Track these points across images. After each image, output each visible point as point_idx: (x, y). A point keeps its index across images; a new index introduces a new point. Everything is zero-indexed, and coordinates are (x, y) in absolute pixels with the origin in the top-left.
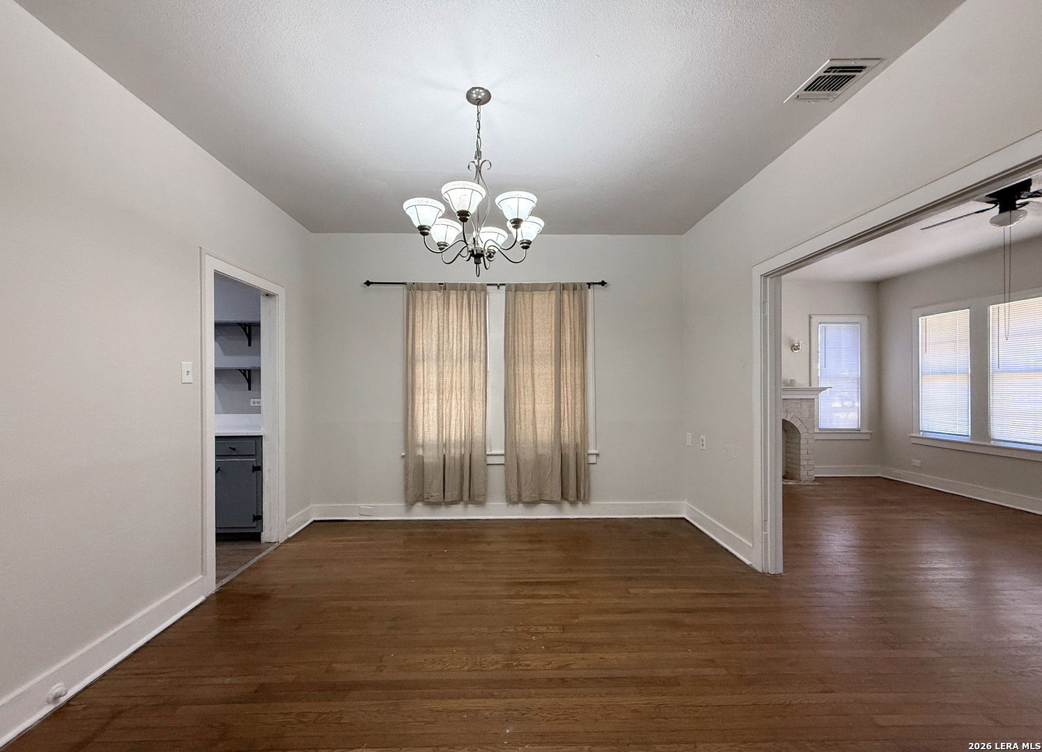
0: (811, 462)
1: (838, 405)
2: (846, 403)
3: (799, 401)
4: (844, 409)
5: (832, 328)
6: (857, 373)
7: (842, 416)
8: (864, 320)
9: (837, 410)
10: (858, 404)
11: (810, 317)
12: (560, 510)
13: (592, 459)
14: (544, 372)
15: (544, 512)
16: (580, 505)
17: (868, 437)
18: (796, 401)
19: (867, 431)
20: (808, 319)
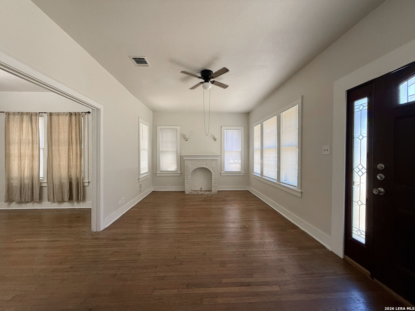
0: (216, 185)
1: (232, 161)
2: (235, 161)
3: (212, 161)
4: (235, 163)
5: (230, 132)
6: (239, 149)
7: (234, 166)
8: (242, 128)
9: (231, 163)
10: (240, 161)
11: (221, 127)
12: (73, 205)
13: (86, 184)
14: (64, 149)
15: (67, 206)
16: (81, 203)
17: (244, 174)
18: (211, 160)
19: (243, 172)
20: (220, 128)
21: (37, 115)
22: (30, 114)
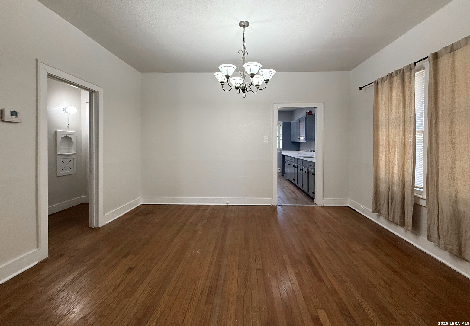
21: (411, 69)
22: (401, 71)
